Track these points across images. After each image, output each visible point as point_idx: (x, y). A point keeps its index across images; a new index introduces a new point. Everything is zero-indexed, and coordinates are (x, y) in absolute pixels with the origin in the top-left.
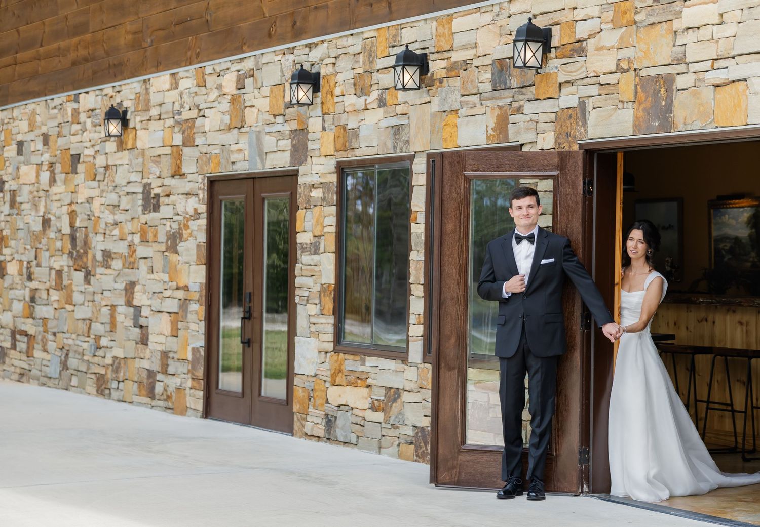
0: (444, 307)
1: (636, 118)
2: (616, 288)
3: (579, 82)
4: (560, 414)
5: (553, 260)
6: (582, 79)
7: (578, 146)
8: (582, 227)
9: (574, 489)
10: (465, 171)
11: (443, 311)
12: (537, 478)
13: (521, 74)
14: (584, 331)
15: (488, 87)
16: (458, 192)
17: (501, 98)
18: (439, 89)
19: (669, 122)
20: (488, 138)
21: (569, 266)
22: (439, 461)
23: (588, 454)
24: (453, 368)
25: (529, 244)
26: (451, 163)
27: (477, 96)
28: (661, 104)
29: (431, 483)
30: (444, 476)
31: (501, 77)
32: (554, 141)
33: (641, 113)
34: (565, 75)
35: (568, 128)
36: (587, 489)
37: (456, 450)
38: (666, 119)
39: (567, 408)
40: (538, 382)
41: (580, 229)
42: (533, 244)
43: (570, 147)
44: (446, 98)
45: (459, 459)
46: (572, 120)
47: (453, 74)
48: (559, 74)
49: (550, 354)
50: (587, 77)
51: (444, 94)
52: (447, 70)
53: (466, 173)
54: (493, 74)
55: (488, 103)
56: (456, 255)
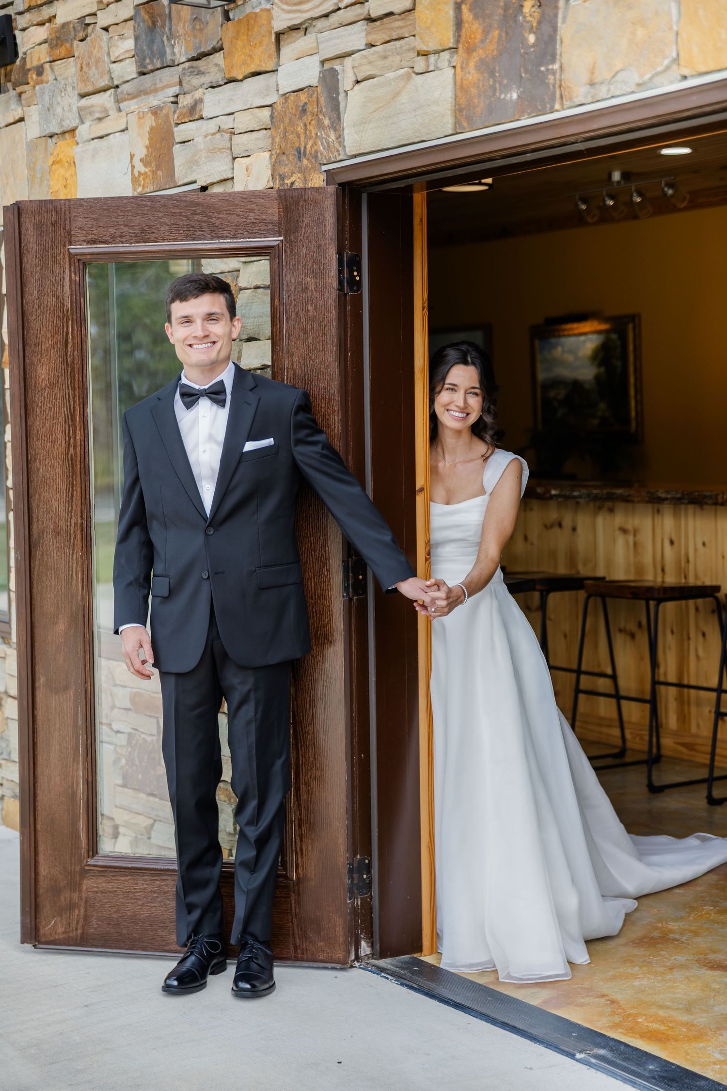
0: (39, 552)
1: (460, 88)
2: (420, 499)
3: (320, 24)
4: (303, 788)
5: (270, 441)
6: (326, 16)
7: (323, 177)
8: (340, 364)
9: (340, 955)
10: (70, 243)
11: (37, 562)
12: (256, 939)
13: (194, 28)
14: (351, 600)
15: (129, 69)
16: (59, 293)
17: (156, 91)
18: (37, 88)
19: (548, 85)
20: (135, 181)
21: (306, 455)
22: (41, 891)
23: (369, 872)
24: (66, 688)
25: (215, 407)
26: (39, 227)
27: (109, 92)
28: (524, 41)
29: (22, 942)
30: (52, 925)
31: (152, 41)
32: (269, 172)
33: (472, 75)
34: (289, 12)
35: (299, 136)
36: (368, 951)
37: (78, 868)
38: (540, 79)
39: (318, 773)
40: (249, 723)
41: (334, 369)
42: (224, 406)
43: (305, 180)
44: (51, 105)
45: (84, 888)
46: (307, 118)
47: (61, 51)
48: (275, 12)
49: (275, 657)
50: (339, 9)
51: (47, 98)
52: (50, 45)
53: (75, 249)
54: (137, 39)
55: (131, 105)
56: (60, 436)
